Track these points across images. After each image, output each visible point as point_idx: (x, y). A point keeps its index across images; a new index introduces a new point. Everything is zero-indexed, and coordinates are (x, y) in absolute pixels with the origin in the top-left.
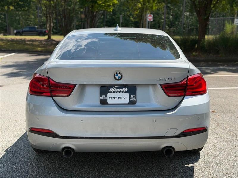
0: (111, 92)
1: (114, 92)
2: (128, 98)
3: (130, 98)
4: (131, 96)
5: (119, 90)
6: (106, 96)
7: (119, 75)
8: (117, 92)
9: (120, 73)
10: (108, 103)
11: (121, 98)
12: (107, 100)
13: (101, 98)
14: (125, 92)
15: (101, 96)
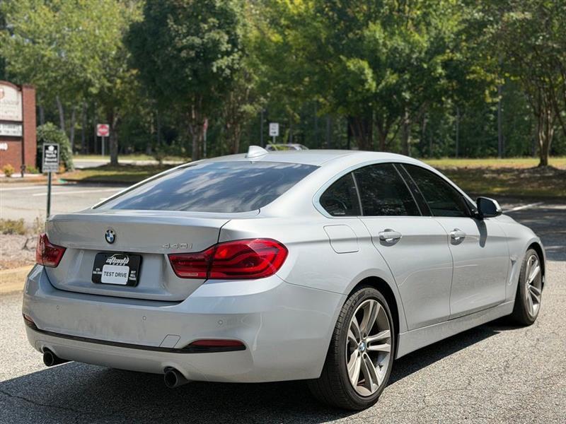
0: (108, 264)
1: (112, 264)
2: (127, 275)
3: (129, 276)
4: (132, 272)
5: (119, 261)
6: (101, 271)
7: (111, 235)
8: (116, 264)
9: (112, 232)
10: (103, 281)
11: (119, 275)
12: (101, 275)
13: (95, 273)
14: (126, 265)
15: (94, 270)
